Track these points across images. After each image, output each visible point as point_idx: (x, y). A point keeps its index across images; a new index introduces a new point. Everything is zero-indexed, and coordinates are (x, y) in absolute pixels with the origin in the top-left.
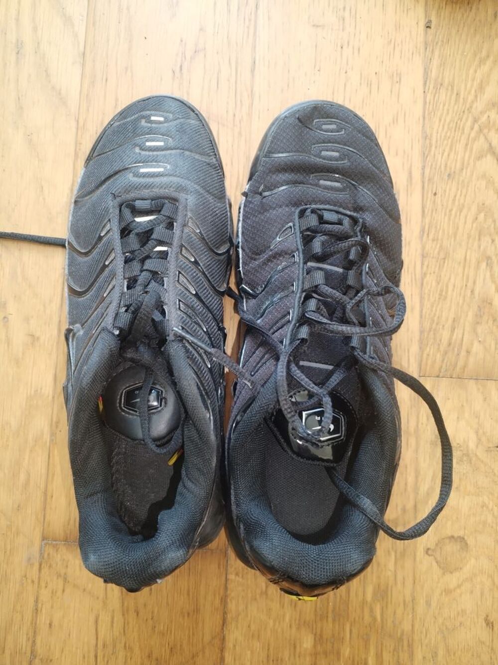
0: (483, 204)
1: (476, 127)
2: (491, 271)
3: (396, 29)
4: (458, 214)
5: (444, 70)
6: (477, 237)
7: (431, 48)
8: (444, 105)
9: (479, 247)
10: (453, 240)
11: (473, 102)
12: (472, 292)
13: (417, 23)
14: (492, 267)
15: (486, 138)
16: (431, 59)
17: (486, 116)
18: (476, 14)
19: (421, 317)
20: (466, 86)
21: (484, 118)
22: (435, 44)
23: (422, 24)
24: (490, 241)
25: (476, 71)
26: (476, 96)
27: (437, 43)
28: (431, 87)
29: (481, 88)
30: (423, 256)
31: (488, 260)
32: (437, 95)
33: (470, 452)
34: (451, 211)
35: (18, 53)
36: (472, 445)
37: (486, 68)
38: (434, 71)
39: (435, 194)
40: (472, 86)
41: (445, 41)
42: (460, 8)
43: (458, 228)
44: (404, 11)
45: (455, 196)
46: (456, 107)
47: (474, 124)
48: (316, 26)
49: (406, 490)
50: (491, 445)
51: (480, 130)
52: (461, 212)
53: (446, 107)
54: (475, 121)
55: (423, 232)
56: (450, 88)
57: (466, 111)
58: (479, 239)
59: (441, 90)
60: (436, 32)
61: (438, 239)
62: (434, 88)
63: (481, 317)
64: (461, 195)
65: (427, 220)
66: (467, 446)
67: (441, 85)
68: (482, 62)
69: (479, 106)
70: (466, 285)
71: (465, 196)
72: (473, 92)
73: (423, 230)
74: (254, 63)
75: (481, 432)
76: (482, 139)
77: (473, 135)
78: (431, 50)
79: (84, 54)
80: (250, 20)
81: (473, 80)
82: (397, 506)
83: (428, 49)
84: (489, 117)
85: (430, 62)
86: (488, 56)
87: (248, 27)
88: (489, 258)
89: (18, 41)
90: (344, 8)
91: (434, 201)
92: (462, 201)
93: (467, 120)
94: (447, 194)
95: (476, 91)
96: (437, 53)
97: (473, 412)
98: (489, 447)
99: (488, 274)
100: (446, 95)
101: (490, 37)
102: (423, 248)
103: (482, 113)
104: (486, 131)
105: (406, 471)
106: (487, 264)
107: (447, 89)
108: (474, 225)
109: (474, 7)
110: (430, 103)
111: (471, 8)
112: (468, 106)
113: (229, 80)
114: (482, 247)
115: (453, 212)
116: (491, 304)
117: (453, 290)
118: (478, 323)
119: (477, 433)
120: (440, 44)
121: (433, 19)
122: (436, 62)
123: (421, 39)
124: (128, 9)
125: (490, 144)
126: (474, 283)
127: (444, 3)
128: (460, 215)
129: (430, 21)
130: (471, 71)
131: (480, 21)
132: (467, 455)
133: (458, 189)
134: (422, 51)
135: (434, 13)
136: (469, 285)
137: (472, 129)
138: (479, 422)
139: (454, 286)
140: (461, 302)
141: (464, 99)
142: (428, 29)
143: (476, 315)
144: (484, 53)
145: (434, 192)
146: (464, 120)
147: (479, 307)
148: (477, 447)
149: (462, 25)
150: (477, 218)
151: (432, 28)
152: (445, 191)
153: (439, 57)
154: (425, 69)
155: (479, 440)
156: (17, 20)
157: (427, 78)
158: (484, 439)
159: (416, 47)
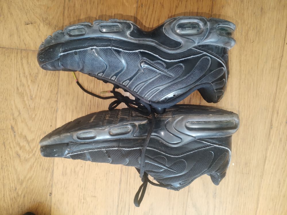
0: (32, 121)
1: (34, 152)
2: (31, 94)
3: (63, 193)
4: (43, 117)
5: (45, 176)
6: (36, 107)
7: (50, 185)
8: (46, 161)
9: (35, 104)
10: (45, 107)
11: (35, 162)
12: (39, 86)
13: (55, 195)
14: (30, 95)
15: (30, 147)
17: (30, 156)
18: (32, 197)
19: (59, 77)
20: (37, 168)
21: (31, 155)
23: (53, 195)
24: (31, 106)
25: (33, 174)
26: (33, 164)
27: (47, 187)
28: (51, 169)
29: (31, 167)
30: (57, 101)
31: (32, 98)
32: (49, 166)
33: (42, 22)
34: (45, 119)
35: (215, 193)
36: (42, 25)
37: (29, 176)
38: (49, 175)
39: (51, 126)
40: (35, 168)
41: (44, 187)
42: (38, 200)
43: (43, 112)
44: (60, 200)
45: (43, 125)
46: (41, 160)
47: (35, 153)
48: (95, 197)
49: (68, 8)
50: (34, 24)
51: (32, 151)
52: (41, 118)
53: (45, 161)
54: (34, 154)
55: (56, 111)
56: (43, 168)
57: (38, 159)
58: (35, 107)
59: (47, 168)
60: (48, 191)
61: (51, 107)
62: (50, 169)
63: (36, 76)
64: (41, 125)
65: (55, 115)
66: (43, 24)
67: (47, 170)
68: (30, 178)
69: (32, 160)
70: (41, 88)
71: (39, 124)
72: (34, 166)
73: (57, 111)
74: (120, 183)
75: (38, 30)
76: (32, 147)
77: (35, 149)
79: (189, 192)
80: (121, 201)
81: (34, 171)
82: (72, 2)
84: (29, 156)
85: (51, 179)
86: (28, 180)
87: (122, 198)
88: (32, 99)
89: (215, 198)
90: (83, 203)
91: (52, 123)
92: (41, 123)
93: (37, 155)
94: (46, 126)
95: (33, 166)
96: (48, 183)
97: (41, 38)
98: (35, 23)
99: (32, 93)
100: (45, 165)
101: (27, 188)
102: (57, 104)
103: (31, 158)
104: (30, 150)
105: (68, 16)
106: (32, 97)
107: (44, 168)
108: (36, 113)
109: (32, 200)
110: (52, 163)
111: (33, 200)
112: (37, 161)
113: (131, 177)
114: (34, 103)
115: (44, 118)
116: (32, 81)
117: (46, 87)
118: (37, 73)
119: (39, 30)
120: (47, 186)
121: (49, 196)
122: (49, 179)
123: (54, 189)
124: (170, 209)
125: (29, 145)
126: (37, 90)
127: (44, 202)
128: (42, 117)
129: (50, 195)
130: (35, 174)
131: (30, 194)
132: (44, 21)
133: (42, 127)
134: (53, 184)
135: (48, 199)
136: (40, 89)
137: (35, 151)
138: (39, 34)
139: (45, 88)
140: (43, 82)
141: (38, 164)
142: (51, 193)
143: (37, 76)
144: (30, 181)
145: (51, 127)
146: (39, 155)
147: (36, 80)
148: (40, 24)
149: (38, 193)
150: (35, 115)
151: (49, 193)
152: (47, 127)
153: (47, 181)
154: (53, 177)
155: (39, 27)
156: (215, 207)
157: (52, 173)
158: (37, 27)
159: (56, 185)
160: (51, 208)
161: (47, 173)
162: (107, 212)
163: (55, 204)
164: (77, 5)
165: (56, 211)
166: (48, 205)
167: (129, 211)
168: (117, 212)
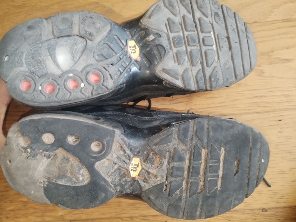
3: (258, 192)
7: (251, 213)
13: (264, 203)
16: (243, 213)
19: (100, 219)
22: (254, 215)
23: (264, 206)
27: (254, 216)
30: (131, 218)
32: (222, 218)
38: (237, 215)
41: (256, 220)
44: (270, 195)
49: (16, 218)
55: (144, 217)
59: (226, 220)
60: (261, 215)
62: (227, 216)
65: (151, 218)
73: (145, 216)
74: (225, 116)
78: (249, 213)
80: (249, 110)
82: (9, 214)
83: (250, 211)
85: (242, 213)
87: (245, 109)
96: (248, 216)
102: (136, 217)
105: (25, 217)
113: (213, 103)
121: (269, 213)
122: (242, 216)
123: (255, 207)
127: (279, 218)
129: (266, 211)
134: (248, 208)
135: (272, 213)
142: (262, 210)
151: (263, 212)
153: (246, 218)
154: (237, 210)
159: (249, 204)
160: (284, 207)
161: (235, 219)
162: (270, 126)
163: (278, 202)
164: (12, 208)
165: (287, 198)
166: (282, 212)
167: (261, 96)
168: (266, 112)
